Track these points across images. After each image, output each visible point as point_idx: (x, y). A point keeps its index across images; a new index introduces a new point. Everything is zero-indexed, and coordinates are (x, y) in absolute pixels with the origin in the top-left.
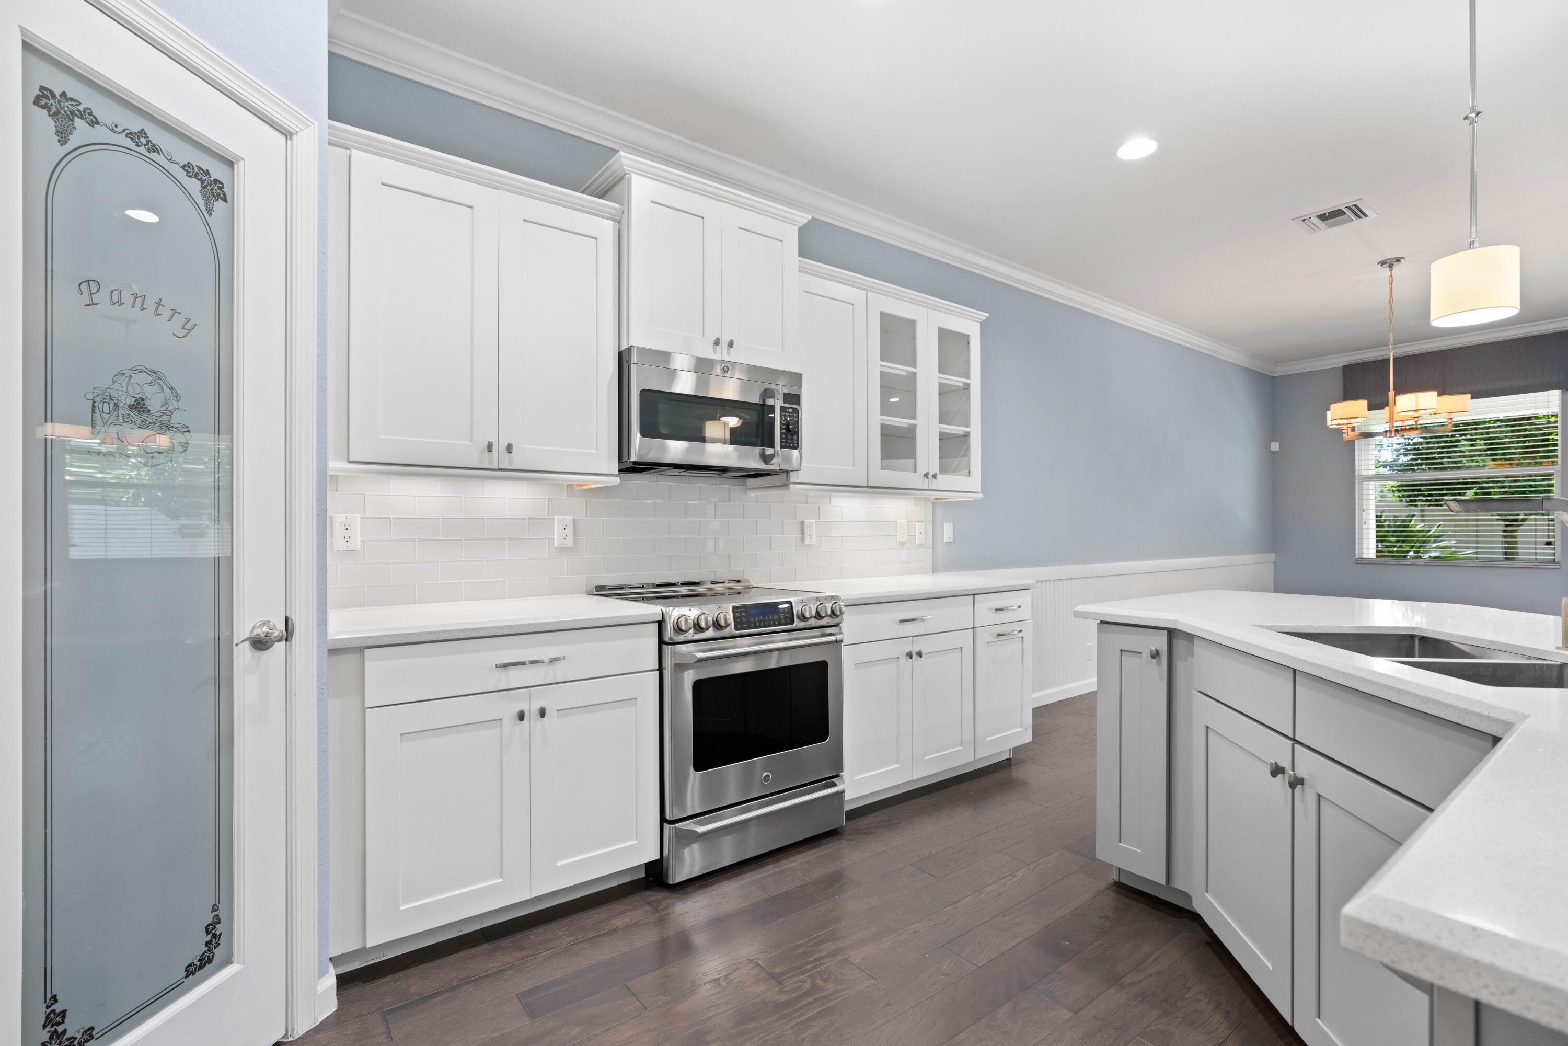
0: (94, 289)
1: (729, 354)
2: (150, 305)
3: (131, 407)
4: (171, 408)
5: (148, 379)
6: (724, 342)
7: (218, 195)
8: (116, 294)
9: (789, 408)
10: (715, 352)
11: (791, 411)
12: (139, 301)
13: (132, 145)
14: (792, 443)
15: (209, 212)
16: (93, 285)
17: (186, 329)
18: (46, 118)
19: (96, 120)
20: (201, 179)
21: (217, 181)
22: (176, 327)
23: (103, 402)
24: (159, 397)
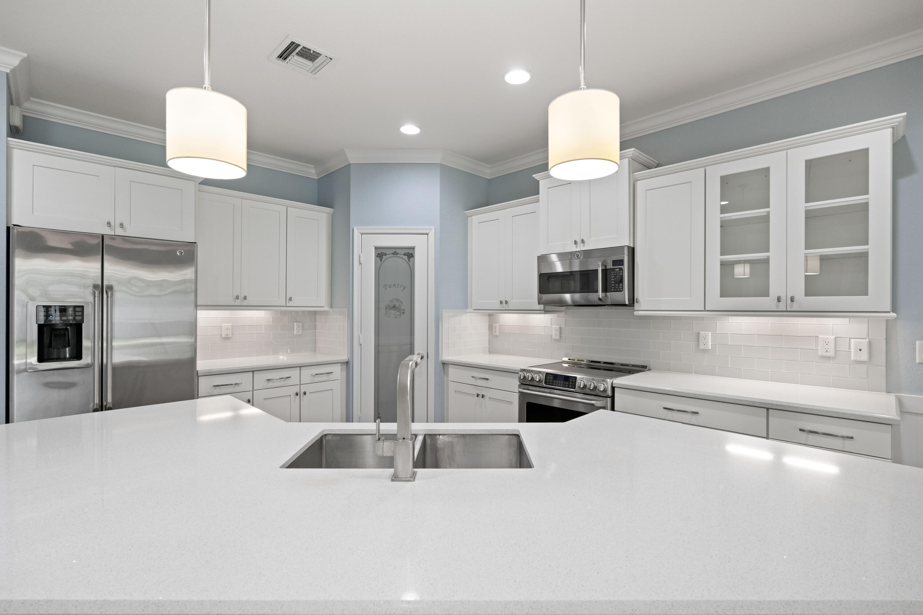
0: (386, 286)
1: (584, 246)
2: (396, 286)
3: (393, 307)
4: (401, 306)
5: (396, 300)
6: (579, 241)
7: (411, 257)
8: (390, 286)
9: (617, 268)
10: (577, 247)
11: (618, 270)
12: (394, 286)
13: (393, 256)
14: (619, 288)
15: (409, 261)
16: (386, 285)
17: (404, 288)
18: (378, 259)
19: (387, 254)
20: (408, 255)
21: (411, 254)
22: (402, 289)
23: (388, 308)
24: (399, 304)
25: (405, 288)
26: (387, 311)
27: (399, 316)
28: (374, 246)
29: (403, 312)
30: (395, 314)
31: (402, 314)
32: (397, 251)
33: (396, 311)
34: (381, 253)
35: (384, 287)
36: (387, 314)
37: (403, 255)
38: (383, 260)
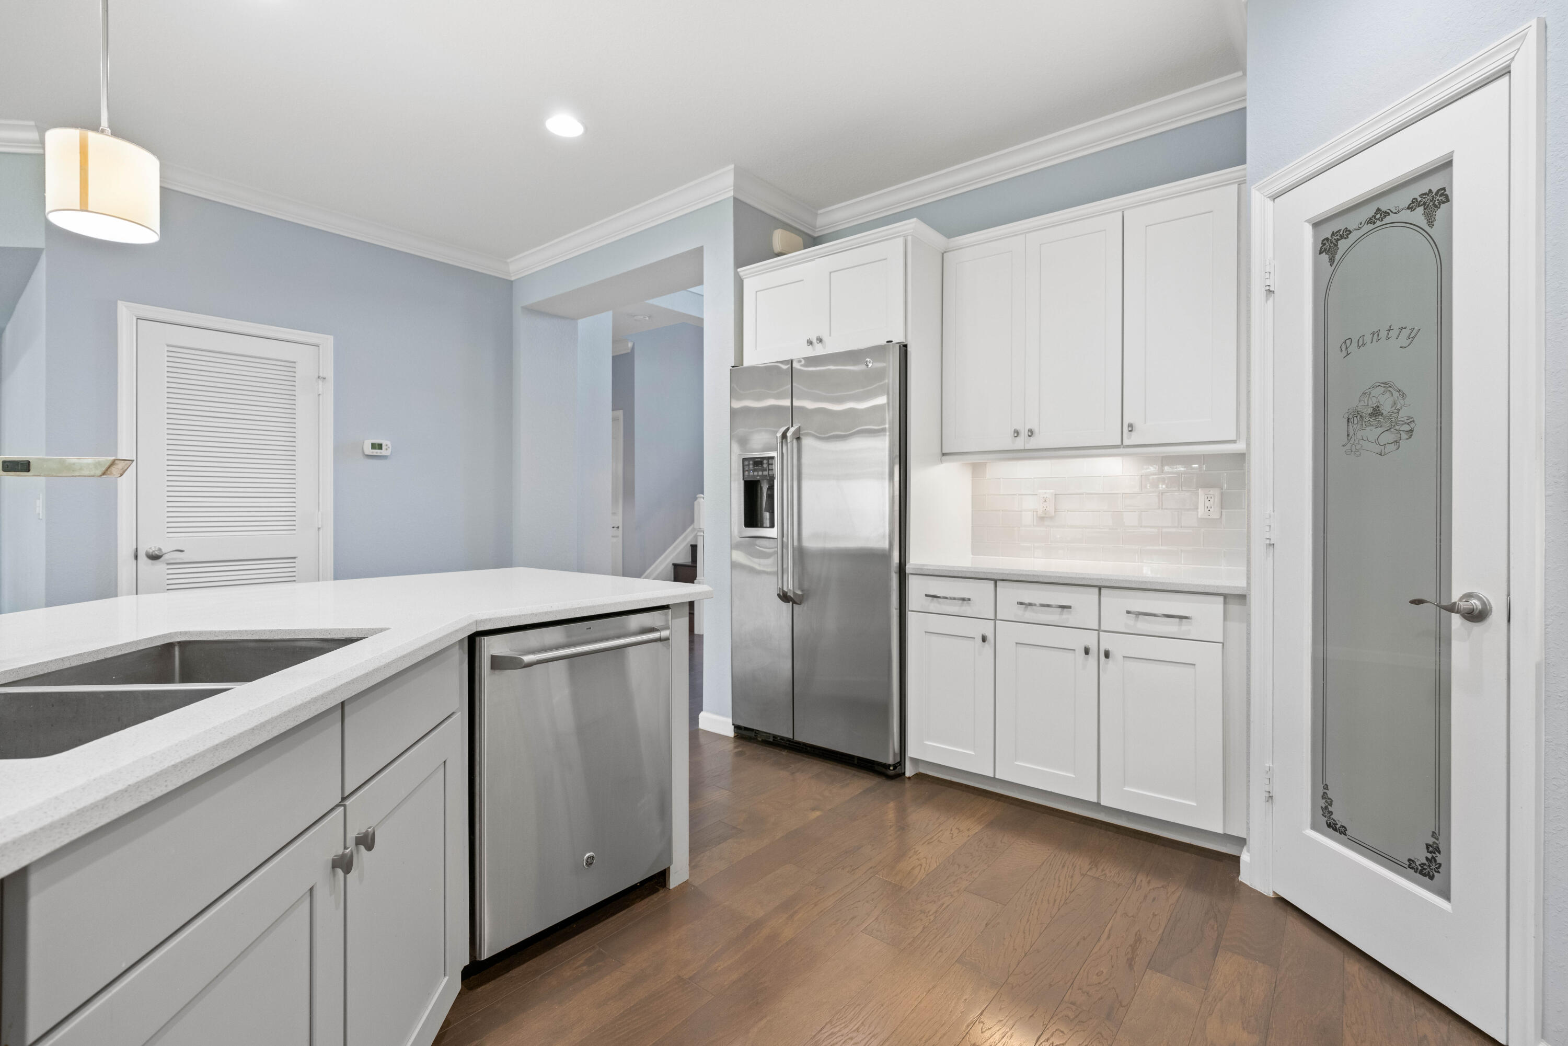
0: (1352, 343)
2: (1384, 334)
3: (1371, 414)
4: (1399, 406)
5: (1381, 390)
7: (1440, 203)
8: (1362, 340)
12: (1375, 336)
13: (1373, 226)
15: (1431, 224)
16: (1348, 342)
17: (1411, 338)
18: (1325, 257)
19: (1350, 232)
20: (1424, 204)
21: (1438, 191)
22: (1403, 341)
23: (1354, 417)
24: (1390, 401)
25: (1414, 338)
26: (1351, 433)
27: (1393, 447)
28: (1307, 221)
29: (1407, 427)
30: (1377, 442)
31: (1404, 436)
32: (1384, 205)
33: (1380, 430)
34: (1333, 234)
35: (1344, 348)
36: (1352, 442)
37: (1408, 208)
38: (1337, 257)
